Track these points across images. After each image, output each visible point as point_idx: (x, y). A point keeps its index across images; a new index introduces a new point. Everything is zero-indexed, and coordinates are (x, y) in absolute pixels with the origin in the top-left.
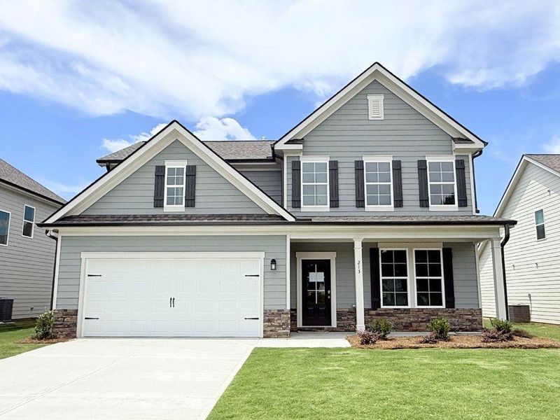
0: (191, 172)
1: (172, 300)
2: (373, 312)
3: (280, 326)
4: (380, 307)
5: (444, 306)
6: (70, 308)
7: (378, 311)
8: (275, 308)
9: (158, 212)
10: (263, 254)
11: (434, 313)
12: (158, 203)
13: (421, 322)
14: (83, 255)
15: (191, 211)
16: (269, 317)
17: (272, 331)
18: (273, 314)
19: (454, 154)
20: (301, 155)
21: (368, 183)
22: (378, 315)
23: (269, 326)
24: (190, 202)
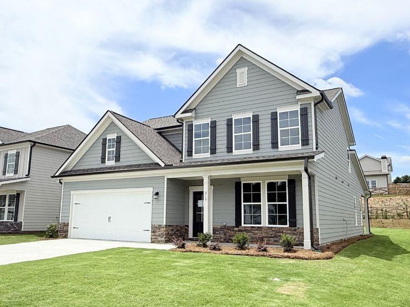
0: (119, 140)
1: (110, 218)
2: (236, 229)
3: (159, 236)
4: (241, 225)
5: (288, 226)
6: (66, 222)
7: (240, 228)
8: (157, 224)
9: (102, 166)
10: (151, 189)
11: (280, 231)
12: (103, 160)
13: (270, 237)
14: (72, 192)
15: (118, 164)
16: (155, 229)
17: (155, 238)
18: (156, 227)
19: (299, 103)
20: (193, 120)
21: (236, 134)
22: (240, 231)
23: (153, 235)
24: (118, 159)
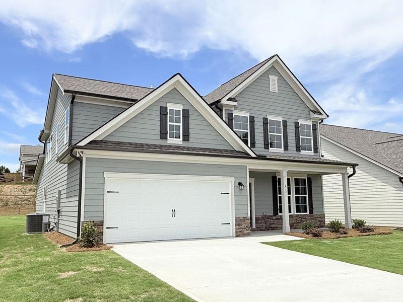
0: (186, 114)
1: (174, 211)
2: (274, 218)
3: (245, 228)
4: (278, 214)
5: (308, 213)
6: (97, 220)
7: (277, 217)
8: (242, 216)
9: (163, 142)
10: (233, 179)
11: (303, 217)
12: (163, 136)
13: (298, 223)
14: (106, 175)
15: (187, 144)
16: (239, 222)
17: (240, 232)
18: (241, 220)
19: (312, 120)
20: (233, 109)
21: (271, 134)
22: (277, 219)
23: (239, 229)
24: (186, 137)
